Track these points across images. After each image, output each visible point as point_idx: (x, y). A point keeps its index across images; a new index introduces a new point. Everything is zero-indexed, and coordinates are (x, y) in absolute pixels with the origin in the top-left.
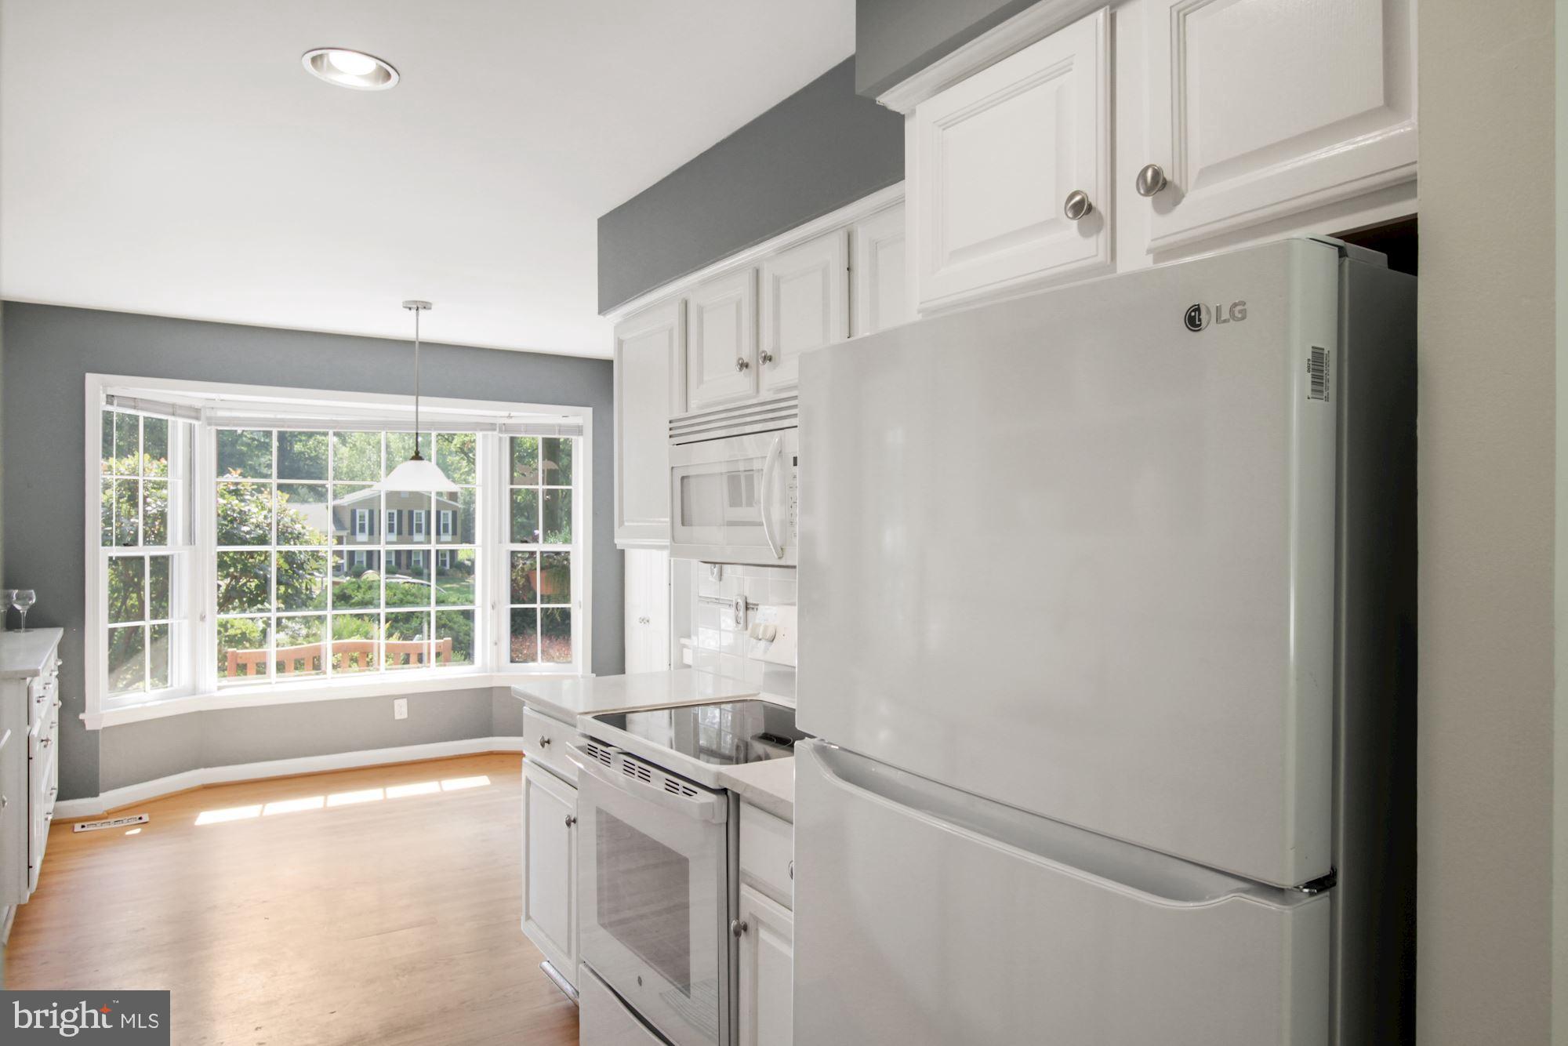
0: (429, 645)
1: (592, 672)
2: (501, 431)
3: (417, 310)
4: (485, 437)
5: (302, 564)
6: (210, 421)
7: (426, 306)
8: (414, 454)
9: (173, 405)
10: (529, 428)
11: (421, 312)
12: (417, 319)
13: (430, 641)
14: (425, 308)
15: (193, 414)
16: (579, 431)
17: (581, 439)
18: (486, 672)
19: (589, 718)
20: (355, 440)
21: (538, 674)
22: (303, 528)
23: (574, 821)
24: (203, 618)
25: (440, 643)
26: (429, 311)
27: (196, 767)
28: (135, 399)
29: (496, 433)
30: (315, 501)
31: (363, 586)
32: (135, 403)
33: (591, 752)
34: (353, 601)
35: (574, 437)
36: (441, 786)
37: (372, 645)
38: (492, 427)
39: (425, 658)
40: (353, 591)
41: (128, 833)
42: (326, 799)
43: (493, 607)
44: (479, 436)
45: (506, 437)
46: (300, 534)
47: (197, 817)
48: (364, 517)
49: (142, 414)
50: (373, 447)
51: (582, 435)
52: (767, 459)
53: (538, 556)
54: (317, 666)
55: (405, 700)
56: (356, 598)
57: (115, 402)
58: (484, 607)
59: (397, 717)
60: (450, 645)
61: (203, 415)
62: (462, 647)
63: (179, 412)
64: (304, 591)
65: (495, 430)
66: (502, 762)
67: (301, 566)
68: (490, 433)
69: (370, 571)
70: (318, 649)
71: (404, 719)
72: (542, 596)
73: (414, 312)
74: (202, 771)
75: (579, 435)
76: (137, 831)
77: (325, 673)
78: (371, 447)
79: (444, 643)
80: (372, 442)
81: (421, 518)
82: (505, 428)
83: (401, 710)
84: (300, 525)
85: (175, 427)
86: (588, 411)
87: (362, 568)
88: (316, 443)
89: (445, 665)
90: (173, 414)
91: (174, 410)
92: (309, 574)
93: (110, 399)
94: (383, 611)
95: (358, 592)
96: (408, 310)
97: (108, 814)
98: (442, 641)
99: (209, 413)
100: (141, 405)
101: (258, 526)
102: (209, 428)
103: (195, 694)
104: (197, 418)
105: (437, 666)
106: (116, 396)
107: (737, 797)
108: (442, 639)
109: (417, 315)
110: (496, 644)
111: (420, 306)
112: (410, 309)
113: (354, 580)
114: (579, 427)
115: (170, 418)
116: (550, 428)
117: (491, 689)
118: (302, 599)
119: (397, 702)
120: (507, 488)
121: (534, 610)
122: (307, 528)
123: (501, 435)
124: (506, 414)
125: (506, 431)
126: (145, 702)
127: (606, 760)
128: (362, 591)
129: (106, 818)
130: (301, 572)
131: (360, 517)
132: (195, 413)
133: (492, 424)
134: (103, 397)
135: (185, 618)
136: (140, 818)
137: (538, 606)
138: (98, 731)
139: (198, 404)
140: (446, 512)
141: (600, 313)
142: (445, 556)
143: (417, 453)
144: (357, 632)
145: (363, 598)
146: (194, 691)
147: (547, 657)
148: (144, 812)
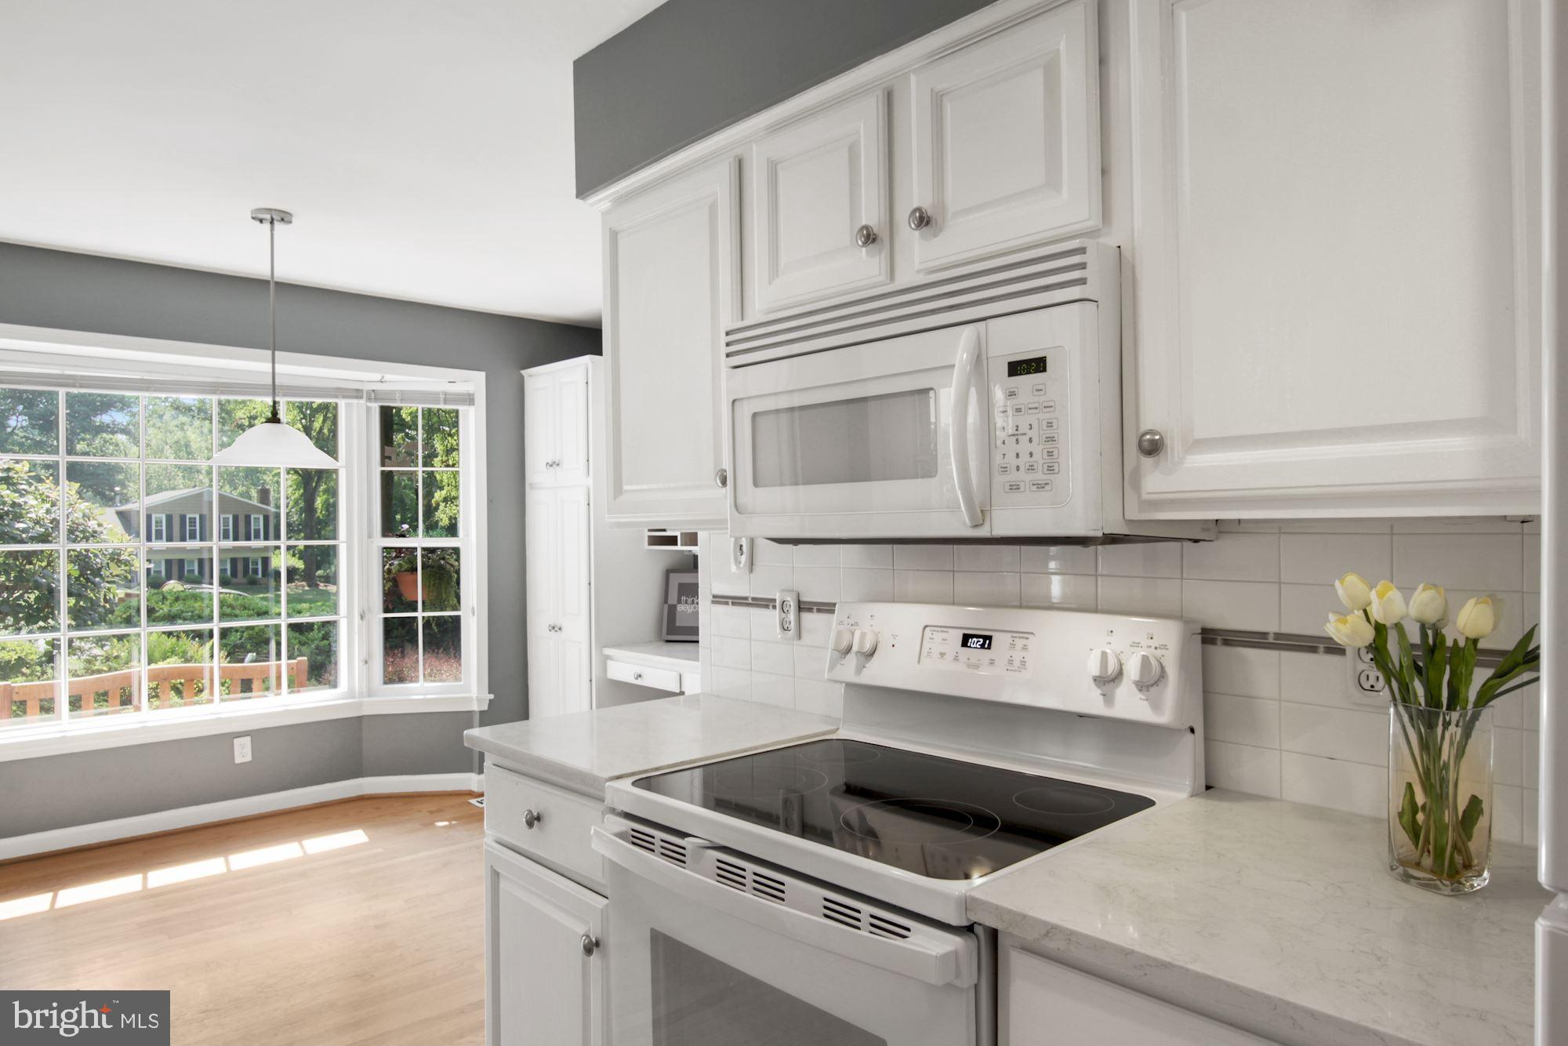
0: (279, 668)
1: (489, 693)
2: (369, 399)
3: (272, 222)
4: (348, 406)
5: (99, 569)
7: (285, 217)
8: (270, 415)
10: (405, 396)
11: (278, 226)
12: (272, 234)
13: (282, 665)
14: (283, 219)
16: (469, 399)
17: (471, 410)
18: (354, 697)
19: (626, 785)
20: (149, 438)
21: (421, 697)
22: (100, 525)
23: (597, 944)
25: (293, 664)
26: (290, 225)
29: (362, 401)
30: (101, 506)
31: (169, 597)
33: (639, 841)
34: (157, 614)
35: (461, 408)
36: (302, 847)
37: (200, 671)
38: (357, 394)
39: (273, 681)
40: (157, 603)
42: (145, 879)
43: (362, 617)
44: (342, 404)
45: (375, 407)
46: (95, 532)
48: (161, 522)
50: (171, 447)
51: (473, 404)
52: (956, 367)
53: (419, 553)
54: (126, 700)
55: (249, 738)
56: (161, 611)
58: (350, 616)
59: (238, 760)
60: (306, 666)
62: (320, 669)
64: (102, 604)
65: (361, 398)
66: (378, 808)
67: (97, 572)
68: (355, 401)
69: (172, 582)
70: (128, 678)
71: (248, 762)
72: (423, 602)
73: (267, 226)
75: (470, 405)
77: (138, 709)
78: (168, 447)
79: (297, 664)
80: (168, 442)
81: (228, 522)
82: (373, 395)
83: (243, 751)
84: (96, 522)
86: (480, 377)
87: (161, 578)
88: (102, 442)
89: (299, 691)
92: (108, 582)
94: (216, 626)
95: (163, 604)
96: (258, 223)
98: (295, 661)
101: (38, 522)
105: (290, 693)
107: (994, 935)
108: (295, 659)
109: (272, 230)
110: (366, 662)
111: (276, 217)
112: (261, 221)
113: (156, 591)
114: (469, 395)
116: (433, 396)
117: (360, 719)
118: (99, 613)
119: (237, 741)
120: (377, 470)
121: (416, 618)
122: (105, 526)
123: (369, 404)
124: (378, 377)
125: (376, 400)
127: (677, 856)
128: (168, 603)
130: (97, 579)
131: (157, 522)
133: (357, 390)
137: (420, 614)
140: (257, 516)
141: (578, 196)
142: (257, 564)
143: (275, 413)
144: (173, 652)
145: (170, 611)
147: (430, 676)
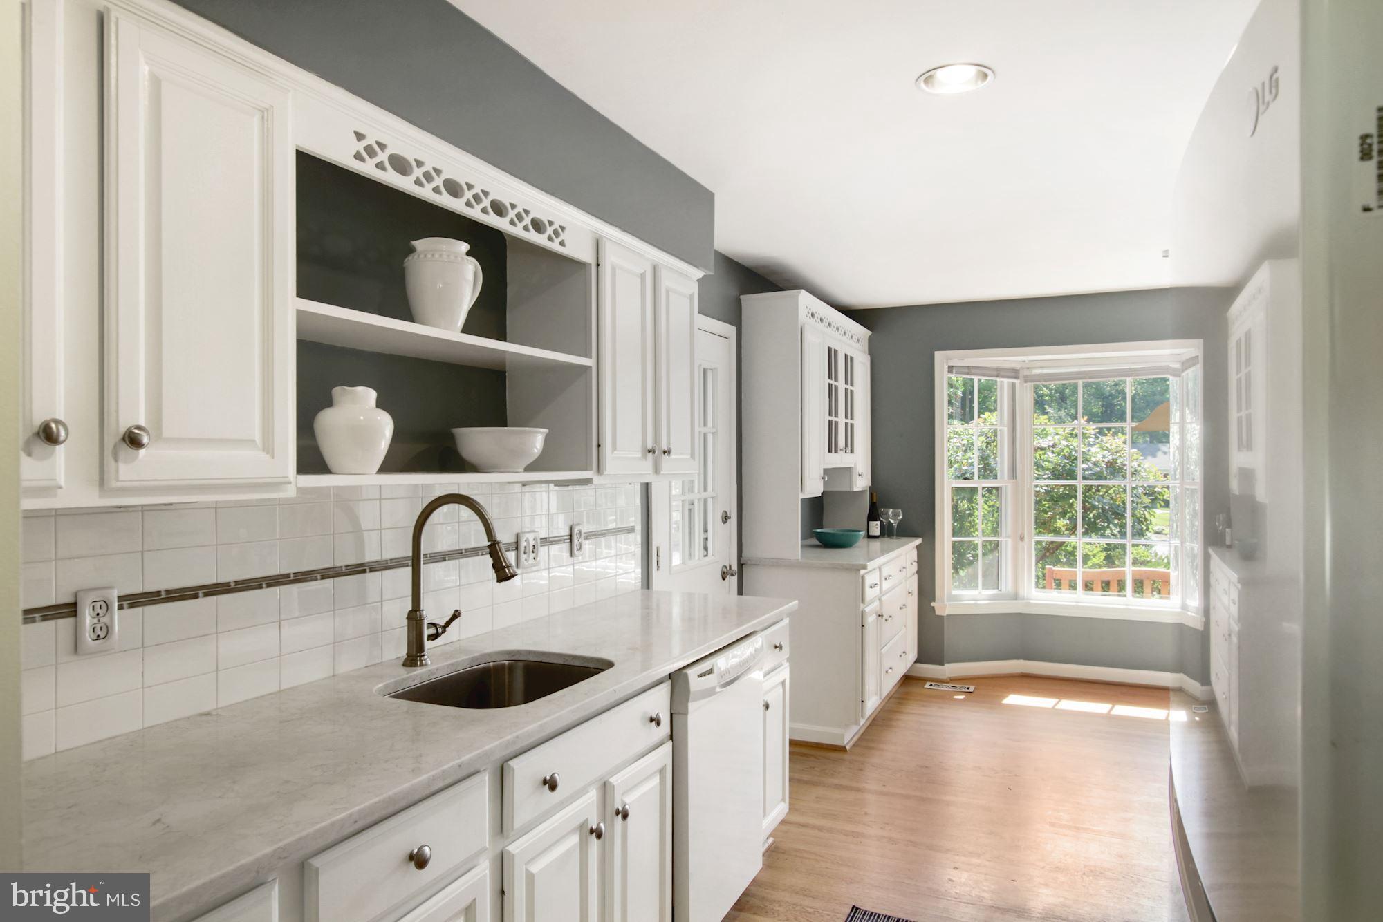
6: (1027, 379)
9: (997, 369)
15: (1013, 374)
24: (1022, 539)
27: (1018, 658)
28: (968, 367)
32: (969, 370)
41: (955, 697)
47: (1007, 697)
49: (976, 378)
54: (1119, 589)
57: (954, 371)
61: (1021, 375)
63: (1001, 373)
70: (1121, 574)
74: (1021, 662)
76: (961, 697)
77: (1126, 595)
85: (1002, 386)
90: (997, 376)
91: (999, 372)
93: (951, 368)
97: (951, 680)
99: (1026, 373)
100: (973, 371)
101: (1095, 464)
102: (1025, 384)
103: (1016, 599)
104: (1016, 378)
106: (956, 366)
115: (997, 379)
126: (978, 600)
129: (948, 683)
132: (1014, 373)
134: (946, 367)
135: (1009, 537)
136: (968, 688)
138: (943, 616)
139: (1018, 366)
146: (1016, 597)
148: (972, 685)
